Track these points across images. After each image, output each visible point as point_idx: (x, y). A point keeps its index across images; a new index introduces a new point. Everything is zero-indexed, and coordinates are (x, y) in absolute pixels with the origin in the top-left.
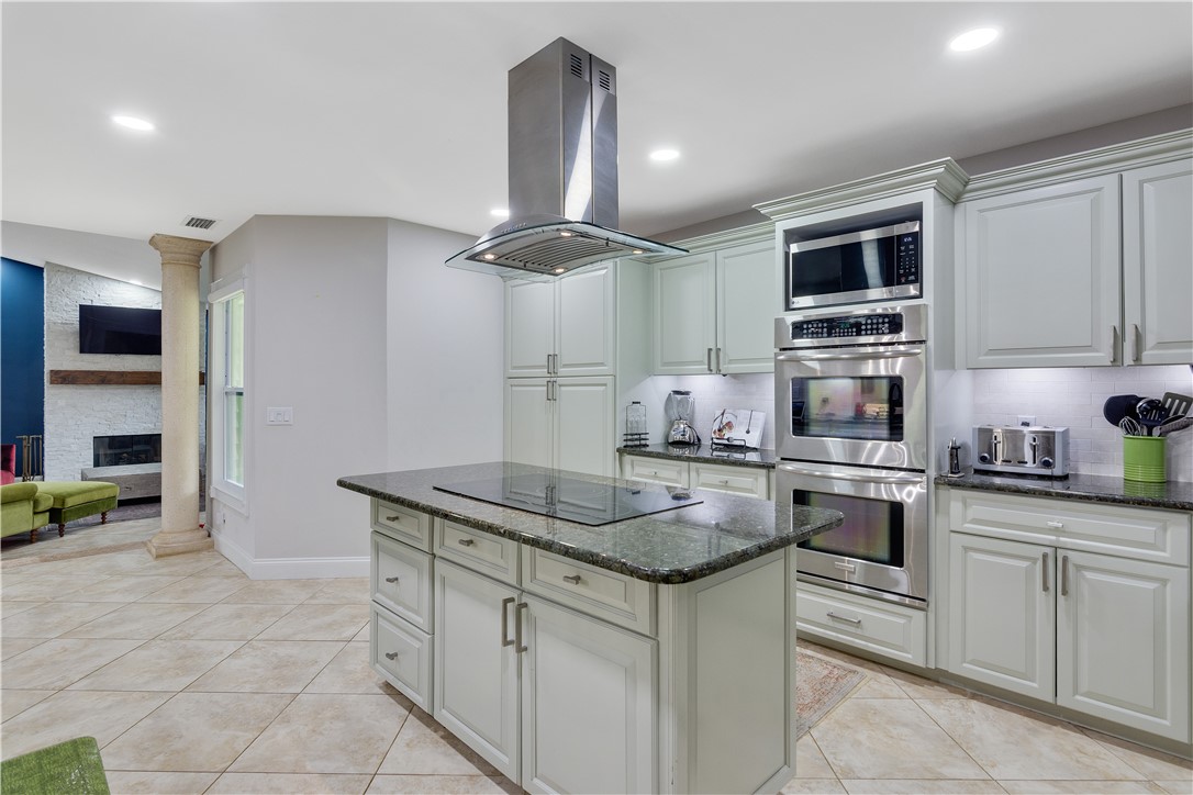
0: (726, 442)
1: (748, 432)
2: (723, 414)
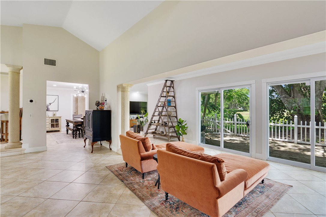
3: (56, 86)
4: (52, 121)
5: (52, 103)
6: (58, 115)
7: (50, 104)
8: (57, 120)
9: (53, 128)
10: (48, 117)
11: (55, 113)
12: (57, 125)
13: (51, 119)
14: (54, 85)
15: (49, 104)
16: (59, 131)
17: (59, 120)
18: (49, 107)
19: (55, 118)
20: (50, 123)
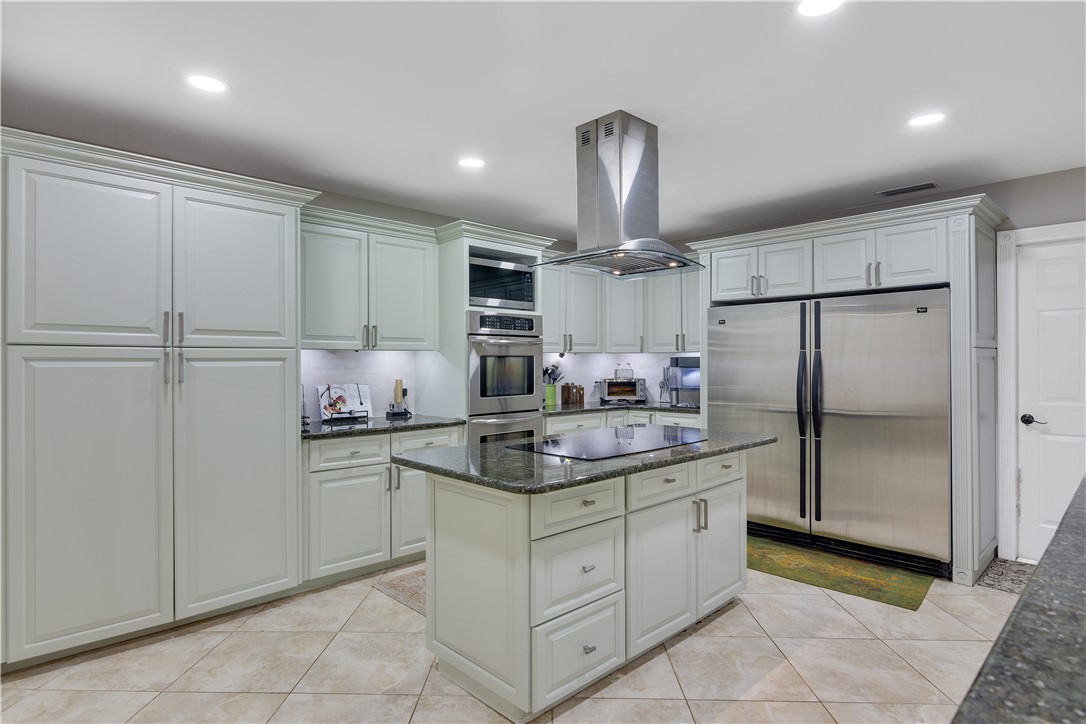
0: (348, 415)
1: (361, 404)
2: (328, 389)
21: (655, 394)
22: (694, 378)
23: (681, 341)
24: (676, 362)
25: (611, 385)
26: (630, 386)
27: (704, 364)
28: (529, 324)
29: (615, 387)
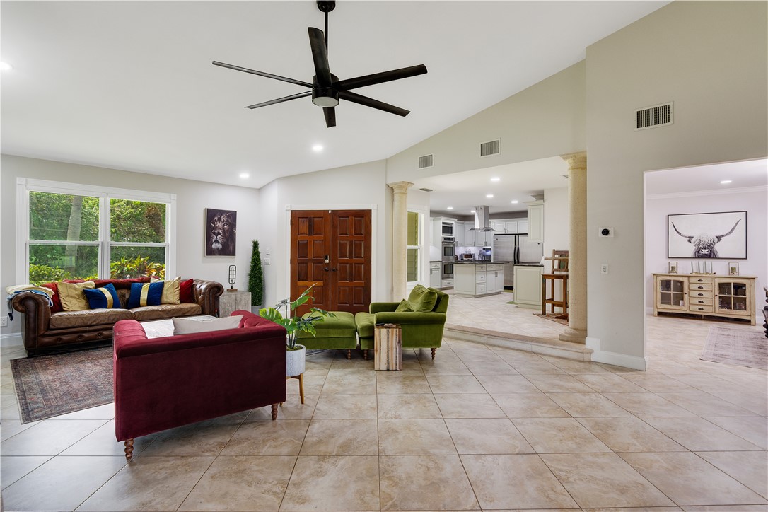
3: (729, 182)
4: (723, 287)
5: (726, 235)
6: (744, 270)
7: (719, 238)
8: (740, 288)
9: (727, 310)
10: (712, 275)
11: (733, 264)
12: (742, 304)
13: (717, 281)
14: (722, 182)
15: (716, 240)
16: (748, 322)
17: (748, 289)
18: (717, 247)
19: (732, 281)
20: (717, 293)
21: (477, 258)
22: (489, 253)
23: (485, 244)
24: (484, 249)
25: (465, 255)
26: (470, 256)
27: (492, 249)
28: (452, 239)
29: (467, 256)
